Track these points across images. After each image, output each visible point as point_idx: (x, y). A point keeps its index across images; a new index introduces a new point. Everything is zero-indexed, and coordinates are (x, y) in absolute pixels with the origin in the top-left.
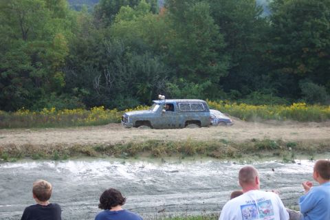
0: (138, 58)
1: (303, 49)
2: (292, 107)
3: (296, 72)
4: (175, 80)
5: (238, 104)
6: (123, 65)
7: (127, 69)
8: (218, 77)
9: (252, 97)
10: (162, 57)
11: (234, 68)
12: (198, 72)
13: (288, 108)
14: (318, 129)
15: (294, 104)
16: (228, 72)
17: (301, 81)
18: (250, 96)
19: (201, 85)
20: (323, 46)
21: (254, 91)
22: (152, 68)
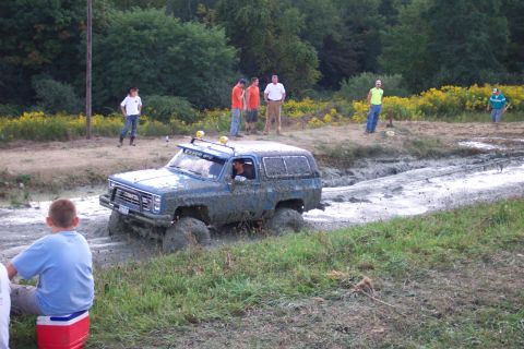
1: (35, 26)
2: (22, 119)
3: (26, 63)
13: (15, 120)
14: (64, 152)
15: (25, 114)
17: (34, 77)
20: (66, 22)
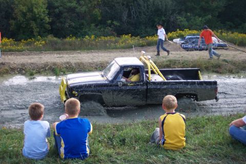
4: (184, 15)
5: (232, 33)
6: (144, 3)
7: (147, 6)
8: (217, 12)
9: (243, 28)
11: (229, 5)
12: (202, 8)
16: (225, 8)
18: (241, 27)
19: (204, 19)
21: (245, 23)
22: (166, 5)
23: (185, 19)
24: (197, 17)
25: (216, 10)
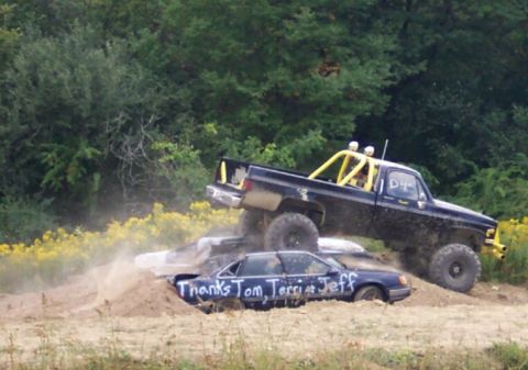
0: (44, 47)
4: (188, 131)
8: (352, 118)
9: (478, 189)
10: (136, 45)
11: (408, 80)
12: (276, 98)
16: (388, 98)
18: (468, 186)
19: (286, 150)
21: (486, 165)
22: (96, 86)
23: (194, 155)
24: (253, 141)
25: (344, 105)
